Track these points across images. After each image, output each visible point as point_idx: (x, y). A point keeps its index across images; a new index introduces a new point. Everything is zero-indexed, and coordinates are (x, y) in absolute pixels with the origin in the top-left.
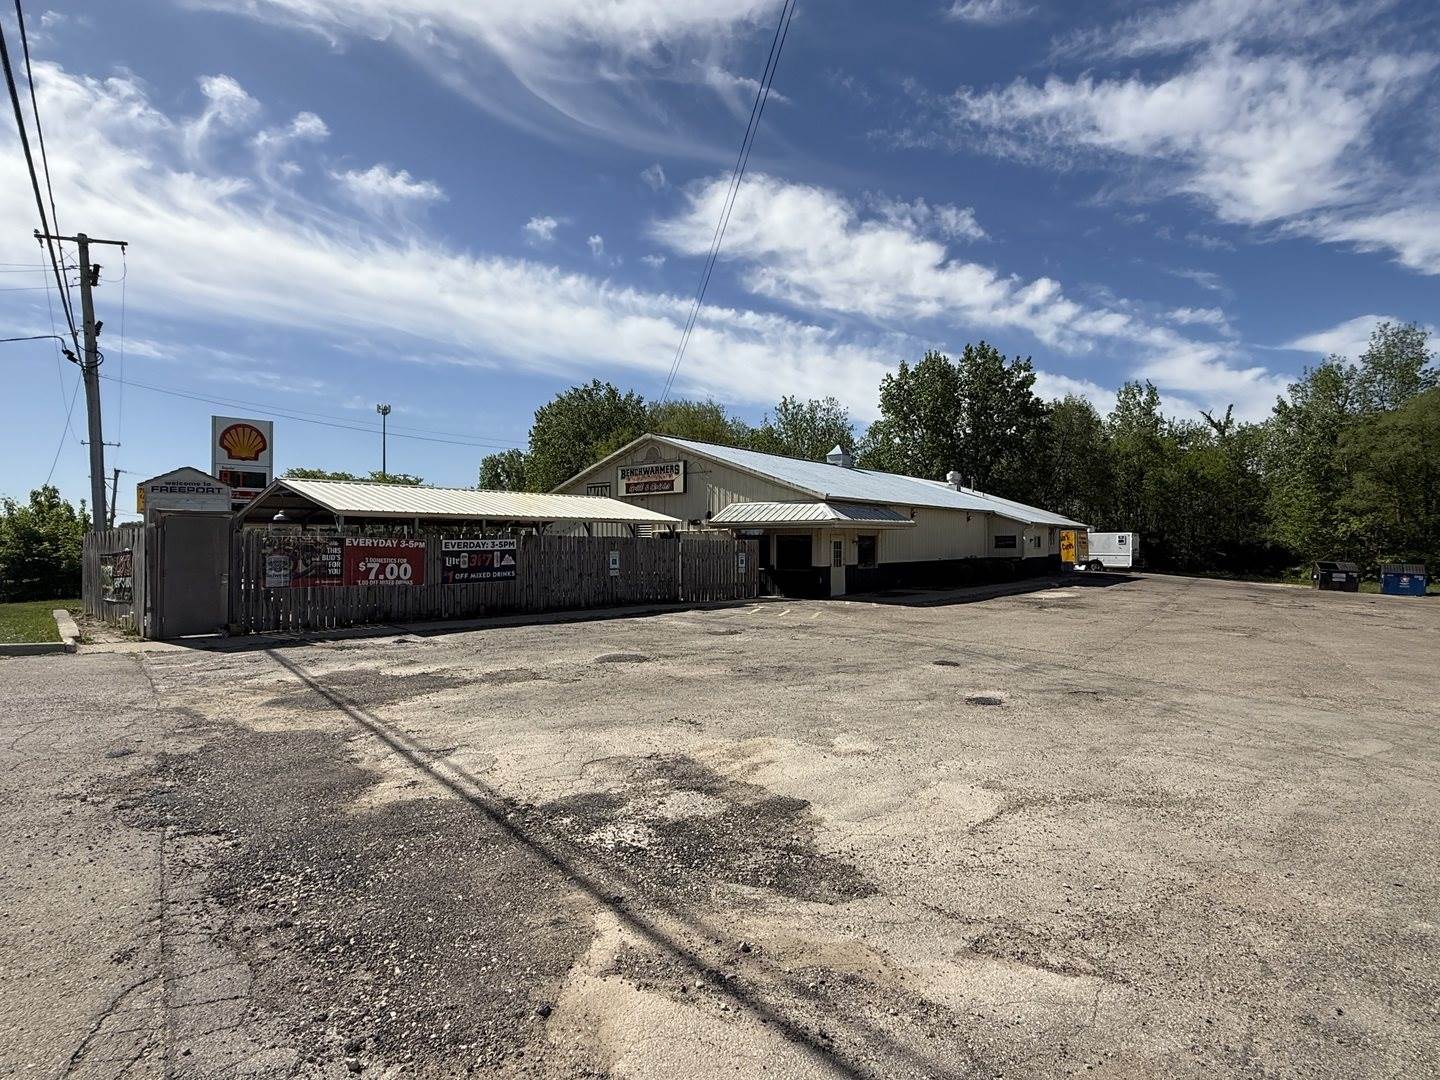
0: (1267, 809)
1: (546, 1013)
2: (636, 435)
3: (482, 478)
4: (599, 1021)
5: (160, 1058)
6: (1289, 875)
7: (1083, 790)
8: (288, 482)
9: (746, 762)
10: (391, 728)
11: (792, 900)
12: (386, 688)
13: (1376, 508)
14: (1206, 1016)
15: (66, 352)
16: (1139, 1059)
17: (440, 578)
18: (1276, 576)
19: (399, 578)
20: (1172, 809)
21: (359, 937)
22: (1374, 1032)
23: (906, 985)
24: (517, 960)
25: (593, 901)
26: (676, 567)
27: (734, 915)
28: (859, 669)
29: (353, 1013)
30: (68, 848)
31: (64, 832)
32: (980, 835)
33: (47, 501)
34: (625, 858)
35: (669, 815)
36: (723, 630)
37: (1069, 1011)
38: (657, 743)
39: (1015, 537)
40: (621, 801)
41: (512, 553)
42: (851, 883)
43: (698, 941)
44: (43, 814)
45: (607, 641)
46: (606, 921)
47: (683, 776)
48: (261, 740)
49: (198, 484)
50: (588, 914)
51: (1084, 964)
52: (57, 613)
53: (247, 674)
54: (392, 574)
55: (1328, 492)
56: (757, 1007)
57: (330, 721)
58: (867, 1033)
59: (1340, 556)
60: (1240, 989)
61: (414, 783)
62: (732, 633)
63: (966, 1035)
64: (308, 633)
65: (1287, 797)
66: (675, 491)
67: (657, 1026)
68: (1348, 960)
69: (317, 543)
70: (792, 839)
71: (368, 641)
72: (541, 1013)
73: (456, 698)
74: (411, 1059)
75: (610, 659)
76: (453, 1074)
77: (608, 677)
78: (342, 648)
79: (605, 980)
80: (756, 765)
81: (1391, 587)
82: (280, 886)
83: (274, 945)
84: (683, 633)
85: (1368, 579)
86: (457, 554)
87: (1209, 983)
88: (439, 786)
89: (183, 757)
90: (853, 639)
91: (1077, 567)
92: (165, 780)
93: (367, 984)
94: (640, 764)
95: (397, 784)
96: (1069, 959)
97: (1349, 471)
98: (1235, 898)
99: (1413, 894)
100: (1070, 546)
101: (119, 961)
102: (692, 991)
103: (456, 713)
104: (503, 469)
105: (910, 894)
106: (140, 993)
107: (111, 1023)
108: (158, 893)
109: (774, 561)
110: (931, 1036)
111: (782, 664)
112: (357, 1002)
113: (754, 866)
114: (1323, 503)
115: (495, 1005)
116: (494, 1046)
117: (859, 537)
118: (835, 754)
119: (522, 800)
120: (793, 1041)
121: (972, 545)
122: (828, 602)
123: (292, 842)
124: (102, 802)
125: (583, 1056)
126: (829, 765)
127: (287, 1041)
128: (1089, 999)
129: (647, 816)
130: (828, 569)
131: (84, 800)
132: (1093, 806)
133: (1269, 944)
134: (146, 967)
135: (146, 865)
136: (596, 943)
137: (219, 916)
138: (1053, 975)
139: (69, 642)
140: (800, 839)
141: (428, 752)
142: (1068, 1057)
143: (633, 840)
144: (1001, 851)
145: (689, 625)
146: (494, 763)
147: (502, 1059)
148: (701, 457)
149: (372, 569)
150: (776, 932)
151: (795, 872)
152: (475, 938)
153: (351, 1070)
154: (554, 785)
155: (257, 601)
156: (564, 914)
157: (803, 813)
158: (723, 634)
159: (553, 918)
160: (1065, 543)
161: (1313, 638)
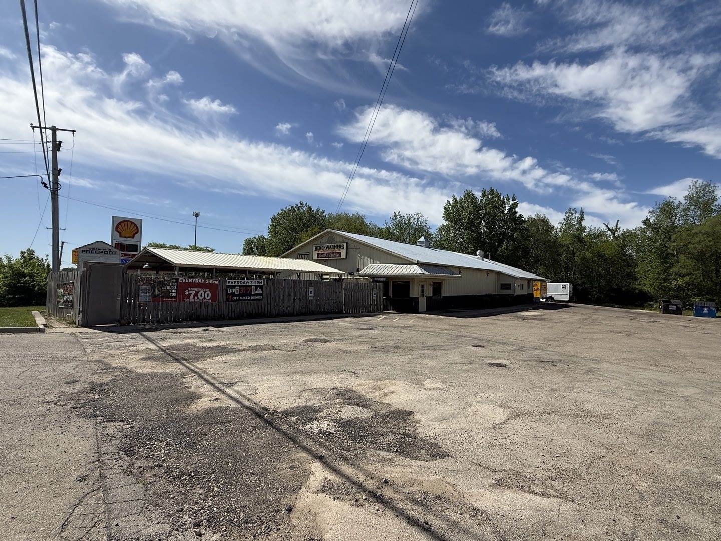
0: (640, 420)
1: (290, 510)
2: (321, 230)
3: (244, 250)
4: (316, 515)
5: (104, 528)
6: (651, 452)
7: (549, 409)
8: (151, 249)
9: (381, 392)
10: (205, 372)
11: (407, 459)
12: (200, 353)
13: (692, 273)
14: (613, 518)
15: (43, 183)
16: (581, 538)
17: (225, 299)
18: (642, 306)
19: (204, 298)
20: (593, 419)
21: (196, 473)
22: (695, 527)
23: (466, 501)
24: (274, 485)
25: (310, 458)
26: (342, 296)
27: (379, 466)
28: (434, 348)
29: (195, 508)
30: (50, 427)
31: (48, 419)
32: (499, 430)
33: (28, 257)
34: (324, 437)
35: (344, 417)
36: (366, 327)
37: (546, 515)
38: (336, 382)
39: (510, 284)
40: (320, 410)
41: (261, 287)
42: (436, 452)
43: (362, 478)
44: (36, 410)
45: (308, 332)
46: (316, 466)
47: (350, 398)
48: (140, 376)
49: (105, 250)
50: (307, 464)
51: (552, 492)
52: (33, 312)
53: (130, 344)
54: (201, 296)
55: (667, 265)
56: (394, 509)
57: (174, 368)
58: (447, 523)
59: (673, 297)
60: (629, 506)
61: (217, 399)
62: (370, 329)
63: (496, 525)
64: (159, 324)
65: (651, 414)
66: (342, 258)
67: (345, 518)
68: (682, 493)
69: (165, 280)
70: (406, 430)
71: (189, 329)
72: (287, 510)
73: (235, 358)
74: (226, 531)
75: (310, 340)
76: (246, 538)
77: (310, 349)
78: (176, 333)
79: (318, 495)
80: (386, 393)
81: (699, 313)
82: (155, 447)
83: (154, 475)
84: (346, 328)
85: (687, 309)
86: (233, 287)
87: (614, 502)
88: (230, 401)
89: (102, 384)
90: (431, 333)
91: (541, 300)
92: (94, 395)
93: (201, 495)
94: (329, 392)
95: (209, 399)
96: (545, 490)
97: (678, 255)
98: (626, 463)
99: (713, 462)
100: (538, 289)
101: (80, 481)
102: (361, 501)
103: (236, 365)
104: (255, 245)
105: (465, 458)
106: (92, 496)
107: (79, 510)
108: (96, 449)
109: (390, 294)
110: (479, 525)
111: (397, 344)
112: (197, 503)
113: (387, 442)
114: (665, 270)
115: (265, 506)
116: (266, 525)
117: (433, 282)
118: (425, 389)
119: (272, 408)
120: (411, 526)
121: (489, 287)
122: (418, 315)
123: (159, 426)
124: (65, 405)
125: (309, 531)
126: (422, 394)
127: (165, 521)
128: (556, 508)
129: (334, 417)
130: (418, 298)
131: (56, 403)
132: (554, 417)
133: (643, 485)
134: (93, 484)
135: (89, 435)
136: (312, 478)
137: (126, 461)
138: (537, 497)
139: (42, 327)
140: (409, 430)
141: (224, 384)
142: (546, 536)
143: (327, 429)
144: (509, 438)
145: (348, 324)
146: (256, 390)
147: (270, 531)
148: (355, 241)
149: (191, 293)
150: (400, 474)
151: (408, 445)
152: (253, 474)
153: (196, 535)
154: (287, 401)
155: (134, 308)
156: (296, 463)
157: (411, 417)
158: (366, 329)
159: (291, 465)
160: (535, 287)
161: (660, 337)
